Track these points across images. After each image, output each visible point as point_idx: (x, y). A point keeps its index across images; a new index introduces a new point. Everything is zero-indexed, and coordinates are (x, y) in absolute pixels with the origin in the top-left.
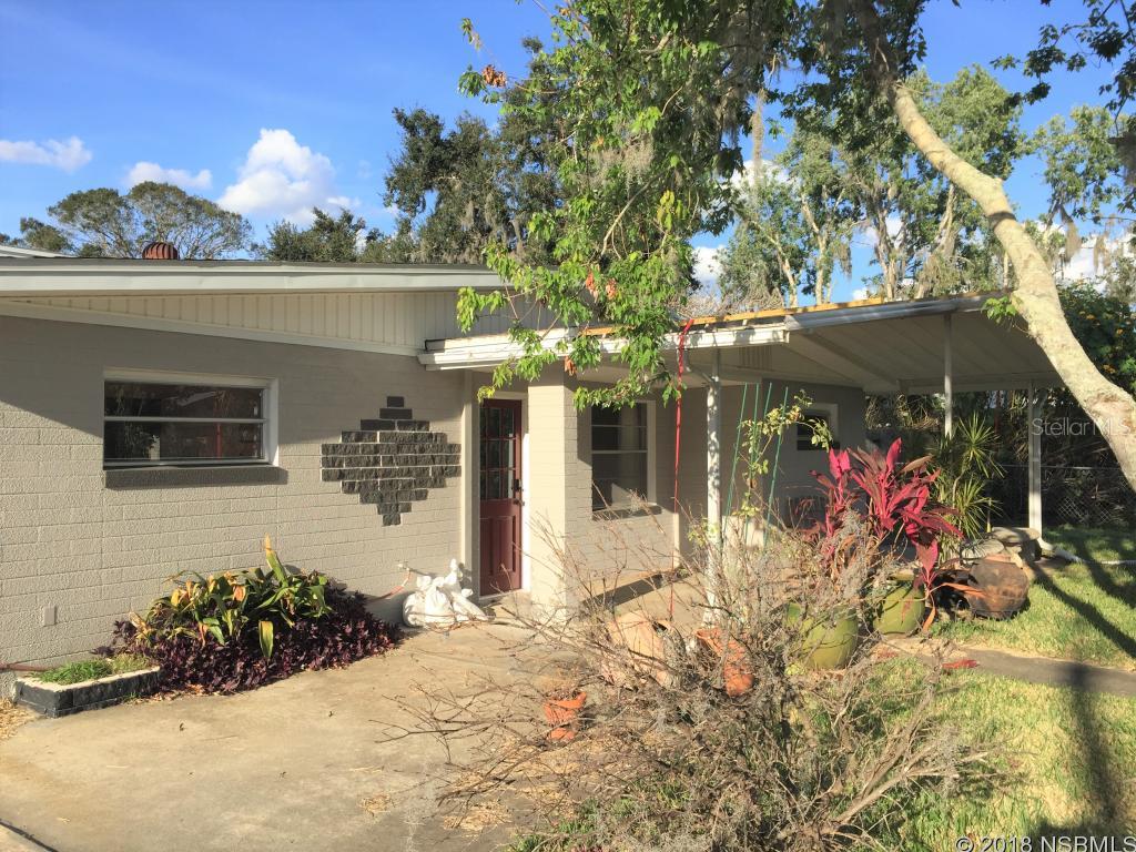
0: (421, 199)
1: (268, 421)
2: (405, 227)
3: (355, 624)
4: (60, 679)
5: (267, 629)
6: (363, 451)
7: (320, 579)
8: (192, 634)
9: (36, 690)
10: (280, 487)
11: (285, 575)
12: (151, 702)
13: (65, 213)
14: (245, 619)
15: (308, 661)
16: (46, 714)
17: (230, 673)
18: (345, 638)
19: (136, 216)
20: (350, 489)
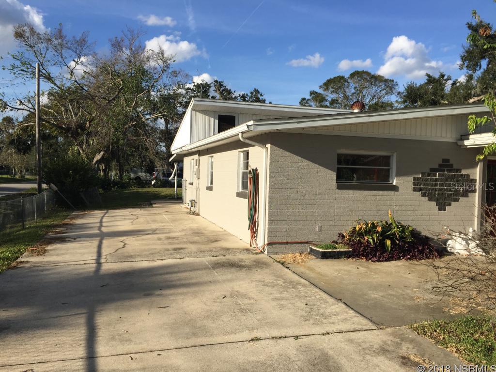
0: (479, 64)
1: (392, 168)
2: (470, 78)
3: (424, 246)
4: (322, 248)
5: (388, 242)
6: (430, 181)
7: (410, 227)
8: (362, 240)
9: (315, 250)
10: (396, 193)
11: (396, 224)
12: (349, 260)
13: (325, 87)
14: (381, 238)
15: (404, 256)
16: (318, 257)
17: (375, 255)
18: (419, 251)
19: (351, 85)
20: (424, 195)
